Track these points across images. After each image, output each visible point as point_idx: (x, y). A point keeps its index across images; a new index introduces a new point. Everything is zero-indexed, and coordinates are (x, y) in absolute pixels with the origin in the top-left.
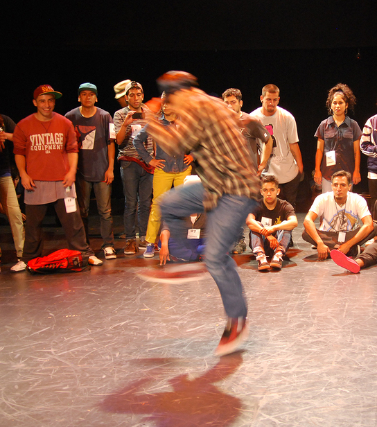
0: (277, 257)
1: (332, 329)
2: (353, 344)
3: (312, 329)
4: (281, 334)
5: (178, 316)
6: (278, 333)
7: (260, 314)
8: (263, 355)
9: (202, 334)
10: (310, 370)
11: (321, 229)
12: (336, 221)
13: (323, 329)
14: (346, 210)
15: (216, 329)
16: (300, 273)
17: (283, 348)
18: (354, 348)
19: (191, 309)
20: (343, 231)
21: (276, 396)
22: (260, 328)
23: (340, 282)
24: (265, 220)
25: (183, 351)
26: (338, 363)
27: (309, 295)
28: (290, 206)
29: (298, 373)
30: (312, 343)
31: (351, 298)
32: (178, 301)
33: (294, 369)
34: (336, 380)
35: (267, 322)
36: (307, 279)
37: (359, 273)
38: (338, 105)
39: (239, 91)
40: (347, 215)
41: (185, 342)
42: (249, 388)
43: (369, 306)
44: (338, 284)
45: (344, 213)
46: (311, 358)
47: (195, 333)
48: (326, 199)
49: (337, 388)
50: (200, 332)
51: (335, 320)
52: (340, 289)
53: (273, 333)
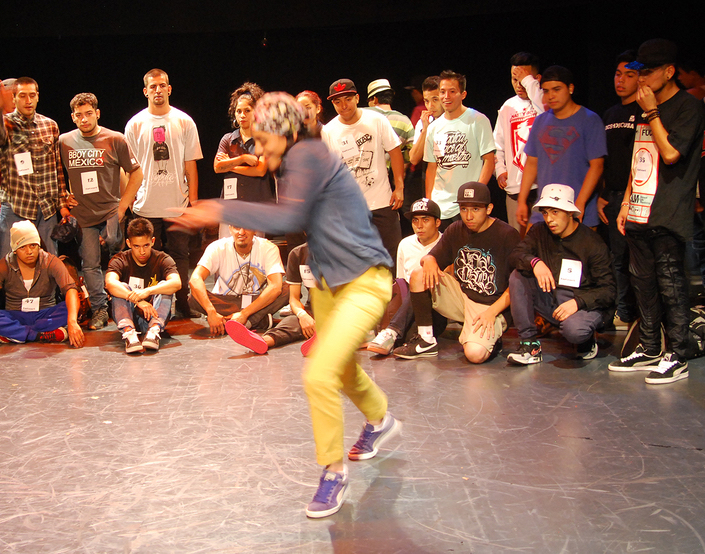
0: (153, 333)
1: (234, 435)
2: (265, 456)
3: (205, 436)
4: (160, 444)
5: (10, 422)
6: (156, 443)
7: (130, 415)
8: (134, 475)
9: (46, 448)
10: (203, 495)
11: (215, 290)
12: (236, 280)
13: (222, 436)
14: (252, 262)
15: (66, 440)
16: (187, 356)
17: (164, 465)
18: (267, 461)
19: (29, 412)
20: (247, 294)
21: (155, 534)
22: (131, 437)
23: (244, 367)
24: (135, 281)
25: (19, 473)
26: (244, 484)
27: (199, 387)
28: (170, 259)
29: (186, 500)
30: (206, 456)
31: (260, 389)
32: (9, 400)
33: (180, 495)
34: (242, 510)
35: (140, 428)
36: (196, 364)
37: (266, 354)
38: (242, 115)
39: (93, 97)
40: (253, 269)
41: (22, 459)
42: (115, 525)
43: (287, 401)
44: (241, 370)
45: (248, 267)
46: (205, 478)
47: (35, 446)
48: (222, 248)
49: (242, 520)
50: (43, 444)
51: (238, 423)
52: (245, 377)
53: (150, 443)
